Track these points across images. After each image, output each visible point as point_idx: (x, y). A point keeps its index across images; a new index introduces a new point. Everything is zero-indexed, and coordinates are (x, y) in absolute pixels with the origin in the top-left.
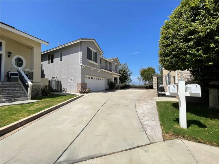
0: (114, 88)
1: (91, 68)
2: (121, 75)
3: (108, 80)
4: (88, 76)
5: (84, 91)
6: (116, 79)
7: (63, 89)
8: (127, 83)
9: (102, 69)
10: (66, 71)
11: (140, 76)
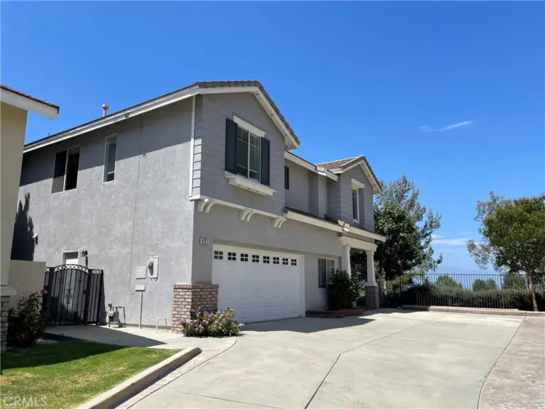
0: (350, 307)
1: (240, 211)
2: (383, 239)
3: (322, 263)
4: (226, 249)
5: (205, 326)
6: (358, 258)
7: (109, 312)
8: (419, 276)
9: (291, 215)
10: (130, 223)
11: (481, 241)
